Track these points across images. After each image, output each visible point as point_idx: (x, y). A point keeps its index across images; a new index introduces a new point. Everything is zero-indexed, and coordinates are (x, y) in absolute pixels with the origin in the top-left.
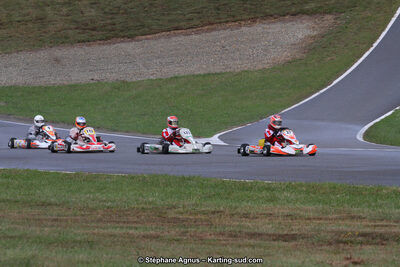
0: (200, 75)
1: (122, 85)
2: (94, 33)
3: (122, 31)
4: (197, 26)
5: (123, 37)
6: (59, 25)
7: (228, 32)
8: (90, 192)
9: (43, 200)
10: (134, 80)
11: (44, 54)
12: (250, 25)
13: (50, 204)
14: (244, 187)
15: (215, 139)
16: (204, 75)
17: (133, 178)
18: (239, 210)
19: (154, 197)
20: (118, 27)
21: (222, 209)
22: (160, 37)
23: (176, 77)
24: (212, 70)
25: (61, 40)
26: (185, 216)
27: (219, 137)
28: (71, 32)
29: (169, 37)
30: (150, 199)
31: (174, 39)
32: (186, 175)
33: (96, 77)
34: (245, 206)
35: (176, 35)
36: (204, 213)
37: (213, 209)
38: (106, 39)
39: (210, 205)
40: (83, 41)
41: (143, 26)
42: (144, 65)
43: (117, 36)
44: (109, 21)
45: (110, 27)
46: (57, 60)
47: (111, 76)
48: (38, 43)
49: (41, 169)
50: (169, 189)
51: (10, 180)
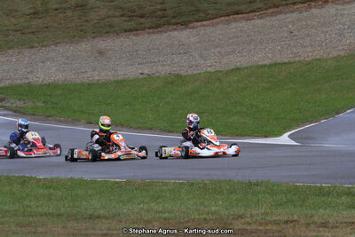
0: (265, 66)
1: (176, 80)
2: (142, 20)
3: (174, 17)
4: (259, 9)
5: (176, 24)
6: (103, 13)
7: (295, 15)
8: (143, 202)
9: (90, 212)
10: (190, 73)
11: (85, 46)
12: (321, 7)
13: (99, 217)
14: (320, 192)
15: (285, 139)
16: (270, 66)
17: (192, 185)
18: (316, 218)
19: (217, 207)
20: (169, 12)
21: (296, 217)
22: (217, 24)
23: (238, 69)
24: (279, 59)
25: (105, 29)
26: (254, 227)
27: (289, 136)
28: (116, 20)
29: (228, 22)
30: (213, 209)
31: (234, 25)
32: (253, 180)
33: (146, 71)
34: (322, 214)
35: (235, 21)
36: (275, 223)
37: (286, 218)
38: (156, 27)
39: (282, 214)
40: (130, 30)
41: (198, 11)
42: (201, 55)
43: (169, 24)
44: (159, 7)
45: (159, 13)
46: (101, 53)
47: (163, 70)
48: (78, 34)
49: (87, 177)
50: (234, 197)
51: (52, 191)
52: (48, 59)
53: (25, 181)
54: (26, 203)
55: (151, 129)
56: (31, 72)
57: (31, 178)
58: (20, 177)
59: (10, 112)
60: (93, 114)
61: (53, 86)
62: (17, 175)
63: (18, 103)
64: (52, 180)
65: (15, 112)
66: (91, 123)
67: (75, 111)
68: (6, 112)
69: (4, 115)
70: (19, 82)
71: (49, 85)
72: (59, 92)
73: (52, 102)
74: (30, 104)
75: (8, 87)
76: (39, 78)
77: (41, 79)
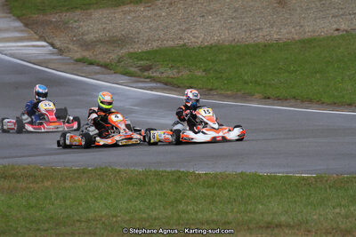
8: (340, 205)
13: (279, 226)
33: (343, 27)
49: (264, 172)
51: (216, 190)
52: (210, 12)
53: (179, 177)
54: (181, 207)
55: (350, 105)
56: (188, 30)
57: (187, 174)
58: (172, 173)
59: (159, 85)
60: (270, 85)
61: (216, 49)
62: (168, 170)
63: (169, 72)
64: (216, 176)
65: (166, 84)
66: (269, 98)
67: (246, 83)
68: (154, 85)
69: (151, 89)
70: (171, 43)
71: (211, 47)
72: (225, 57)
73: (216, 71)
74: (185, 73)
75: (156, 51)
76: (198, 38)
77: (201, 39)
